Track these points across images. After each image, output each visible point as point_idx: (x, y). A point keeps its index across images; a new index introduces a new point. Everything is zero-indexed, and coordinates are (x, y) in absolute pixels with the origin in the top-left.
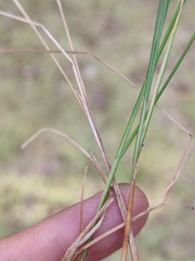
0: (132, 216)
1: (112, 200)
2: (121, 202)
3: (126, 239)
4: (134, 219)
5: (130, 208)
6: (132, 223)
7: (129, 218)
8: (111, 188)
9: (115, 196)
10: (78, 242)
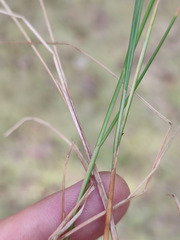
0: (113, 204)
1: (93, 188)
2: (102, 190)
3: (107, 227)
4: (115, 207)
5: (110, 196)
6: (113, 211)
7: (110, 206)
8: (92, 177)
9: (96, 184)
10: (60, 230)
